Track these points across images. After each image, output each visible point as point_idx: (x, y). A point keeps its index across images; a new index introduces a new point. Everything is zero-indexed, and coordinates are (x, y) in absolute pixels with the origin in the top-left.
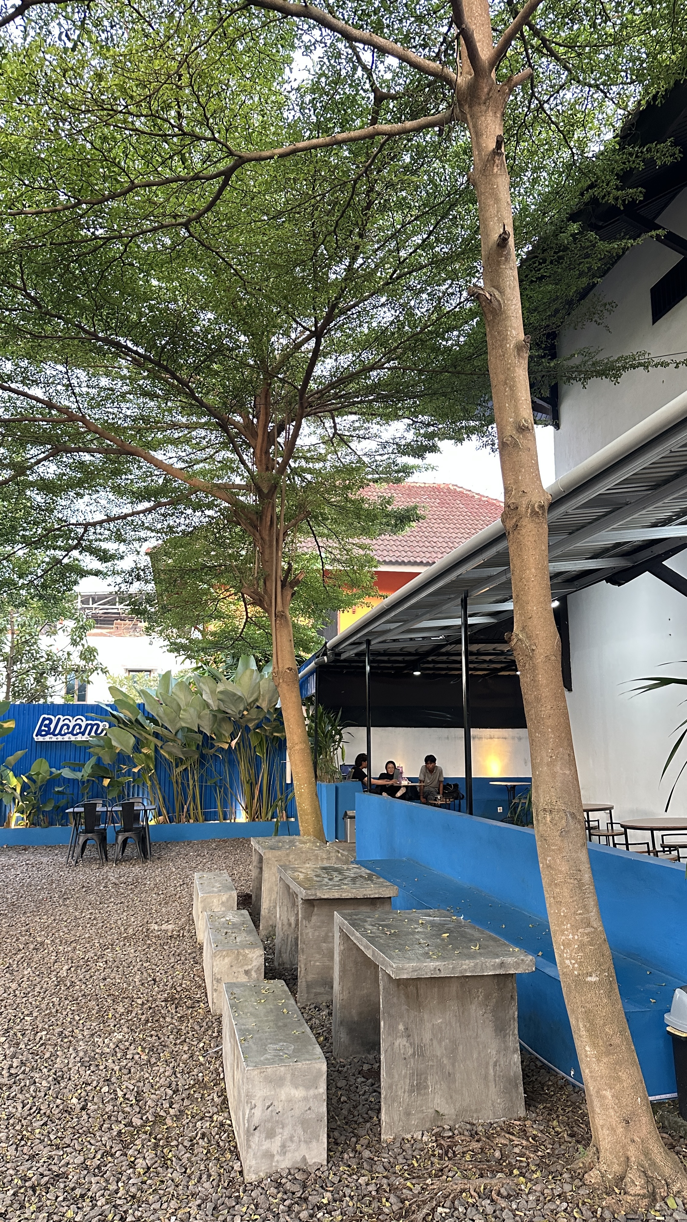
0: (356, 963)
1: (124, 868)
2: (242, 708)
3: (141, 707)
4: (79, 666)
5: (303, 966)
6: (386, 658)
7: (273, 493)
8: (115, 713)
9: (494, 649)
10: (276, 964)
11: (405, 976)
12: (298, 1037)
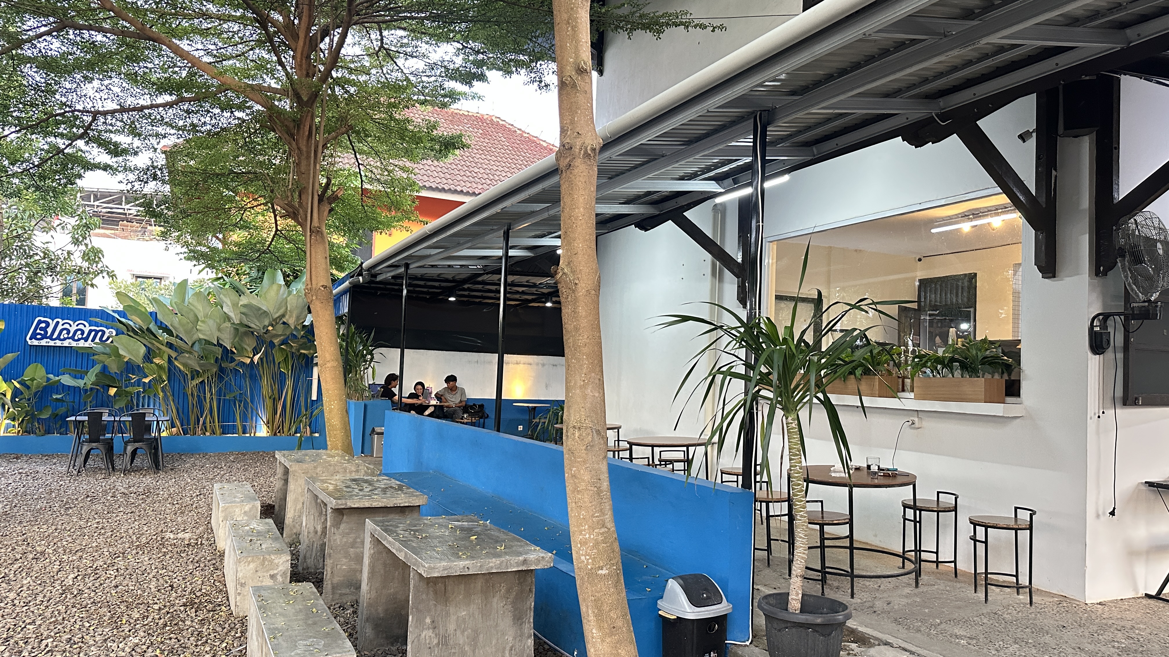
0: (385, 565)
1: (133, 479)
2: (266, 323)
3: (154, 315)
4: (81, 267)
5: (329, 569)
6: (422, 283)
7: (313, 102)
8: (123, 320)
9: (527, 282)
10: (300, 568)
11: (436, 575)
12: (328, 633)
